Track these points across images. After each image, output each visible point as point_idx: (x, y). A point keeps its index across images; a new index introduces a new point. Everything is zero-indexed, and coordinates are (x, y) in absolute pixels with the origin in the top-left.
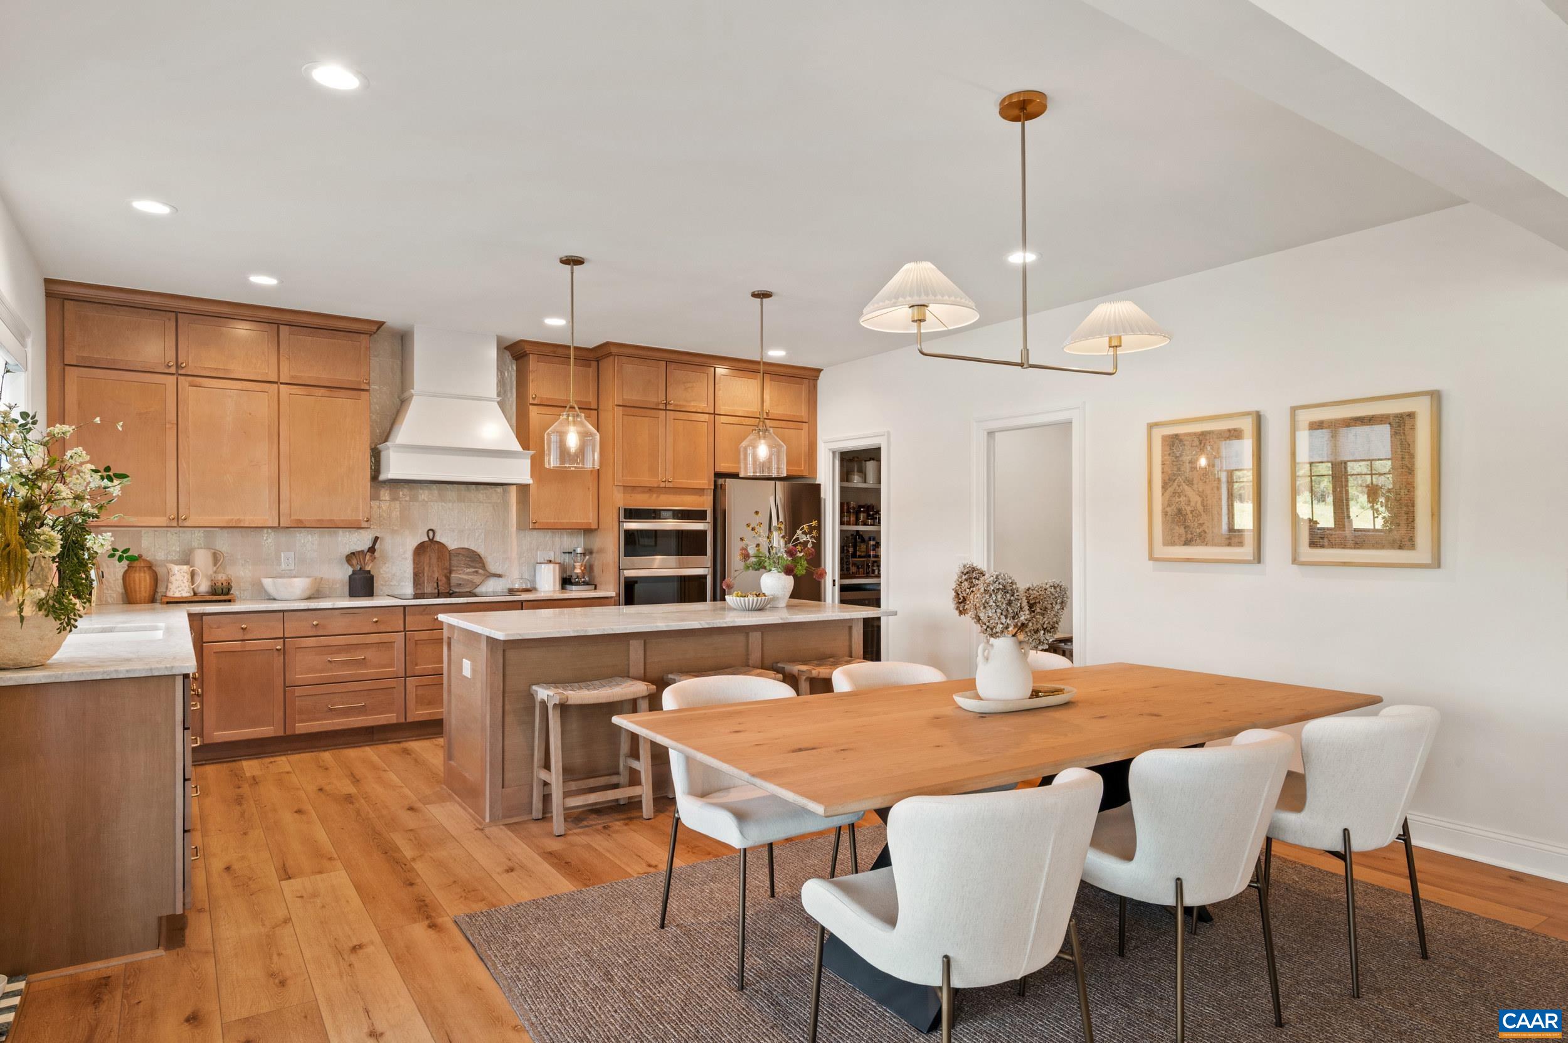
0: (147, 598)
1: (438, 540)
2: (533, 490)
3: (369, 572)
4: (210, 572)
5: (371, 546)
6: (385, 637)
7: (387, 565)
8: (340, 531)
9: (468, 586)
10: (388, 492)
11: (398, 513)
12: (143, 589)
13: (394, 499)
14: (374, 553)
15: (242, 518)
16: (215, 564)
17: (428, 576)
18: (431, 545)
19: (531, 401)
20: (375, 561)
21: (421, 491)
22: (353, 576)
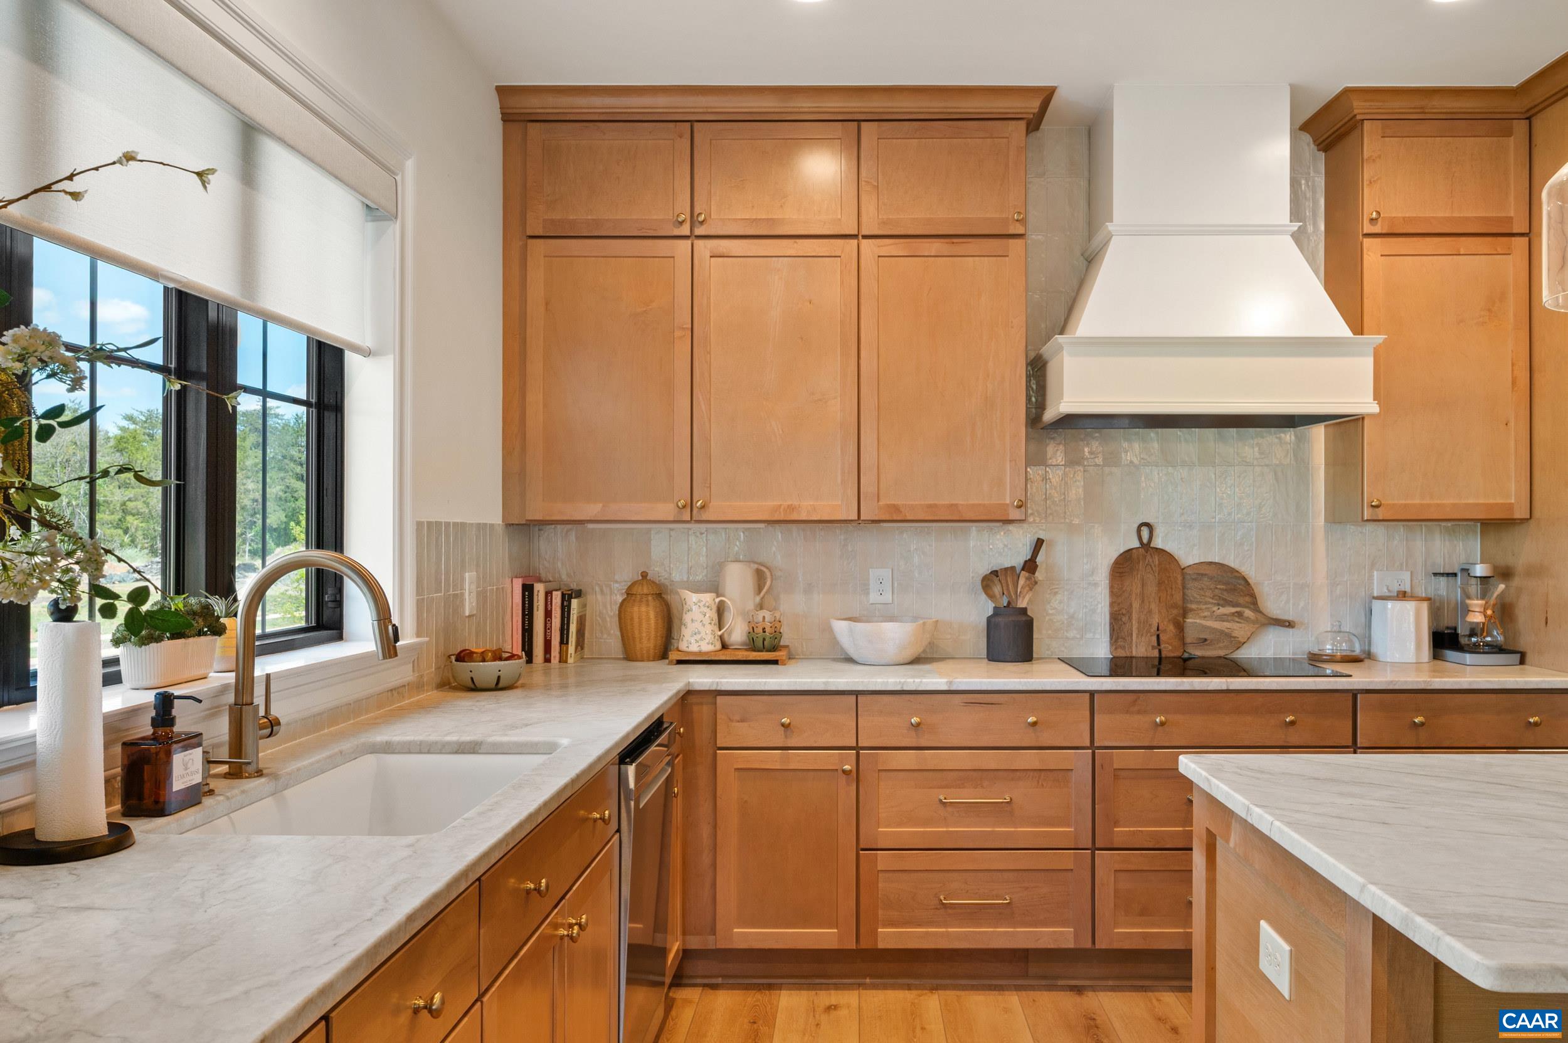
0: (652, 652)
1: (1160, 546)
2: (1369, 430)
3: (1024, 611)
4: (750, 606)
5: (1029, 557)
6: (1052, 759)
7: (1059, 597)
8: (974, 527)
9: (1221, 645)
10: (1061, 447)
11: (1081, 490)
12: (644, 635)
13: (1073, 461)
14: (1034, 573)
15: (796, 503)
16: (760, 589)
17: (1139, 622)
18: (1145, 557)
19: (1368, 228)
20: (1037, 587)
21: (1125, 445)
22: (993, 620)
